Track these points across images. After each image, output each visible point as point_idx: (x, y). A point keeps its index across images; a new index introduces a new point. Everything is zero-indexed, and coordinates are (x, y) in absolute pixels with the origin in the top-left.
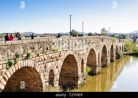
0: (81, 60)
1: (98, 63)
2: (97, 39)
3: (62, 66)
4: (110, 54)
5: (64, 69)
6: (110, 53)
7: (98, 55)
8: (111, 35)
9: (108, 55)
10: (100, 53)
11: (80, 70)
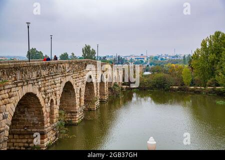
0: (50, 101)
1: (79, 106)
2: (77, 66)
3: (15, 113)
4: (98, 90)
5: (18, 120)
6: (99, 88)
7: (78, 92)
8: (100, 58)
9: (95, 92)
10: (82, 89)
11: (47, 120)
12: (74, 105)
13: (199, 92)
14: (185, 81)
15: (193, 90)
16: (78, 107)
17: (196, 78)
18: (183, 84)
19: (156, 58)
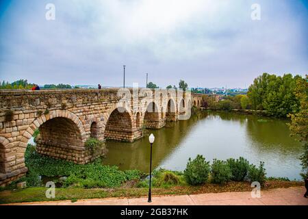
11: (134, 124)
12: (158, 117)
13: (251, 113)
14: (242, 106)
15: (247, 112)
16: (160, 118)
17: (250, 104)
18: (241, 108)
19: (232, 90)
